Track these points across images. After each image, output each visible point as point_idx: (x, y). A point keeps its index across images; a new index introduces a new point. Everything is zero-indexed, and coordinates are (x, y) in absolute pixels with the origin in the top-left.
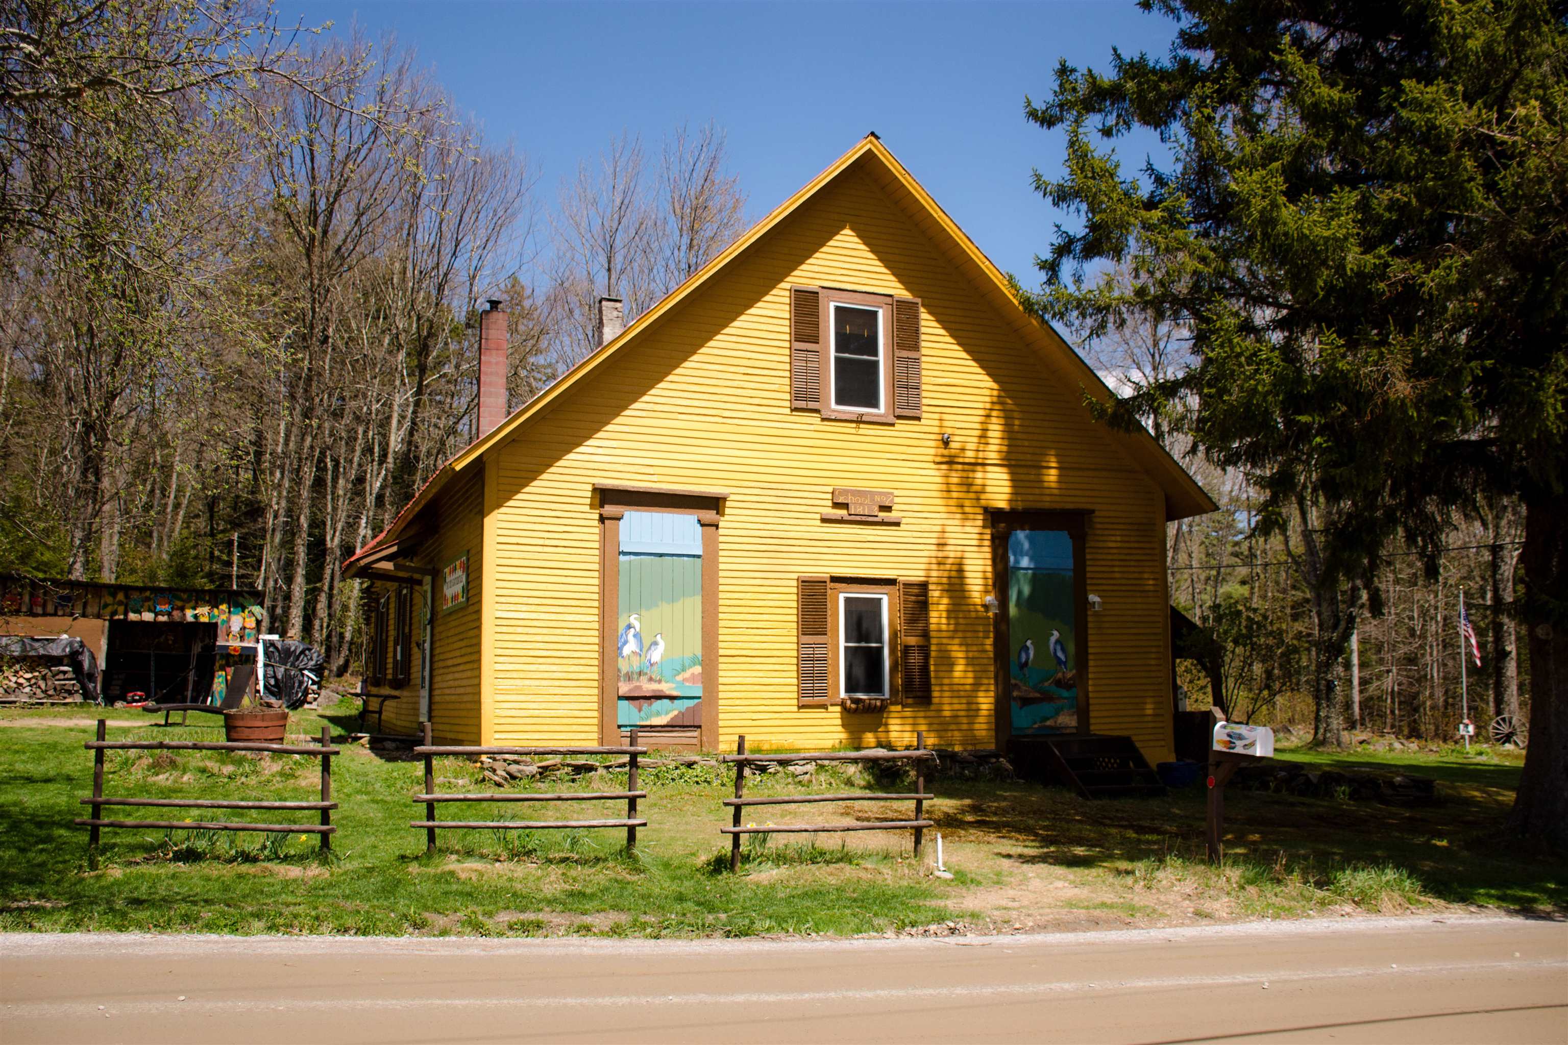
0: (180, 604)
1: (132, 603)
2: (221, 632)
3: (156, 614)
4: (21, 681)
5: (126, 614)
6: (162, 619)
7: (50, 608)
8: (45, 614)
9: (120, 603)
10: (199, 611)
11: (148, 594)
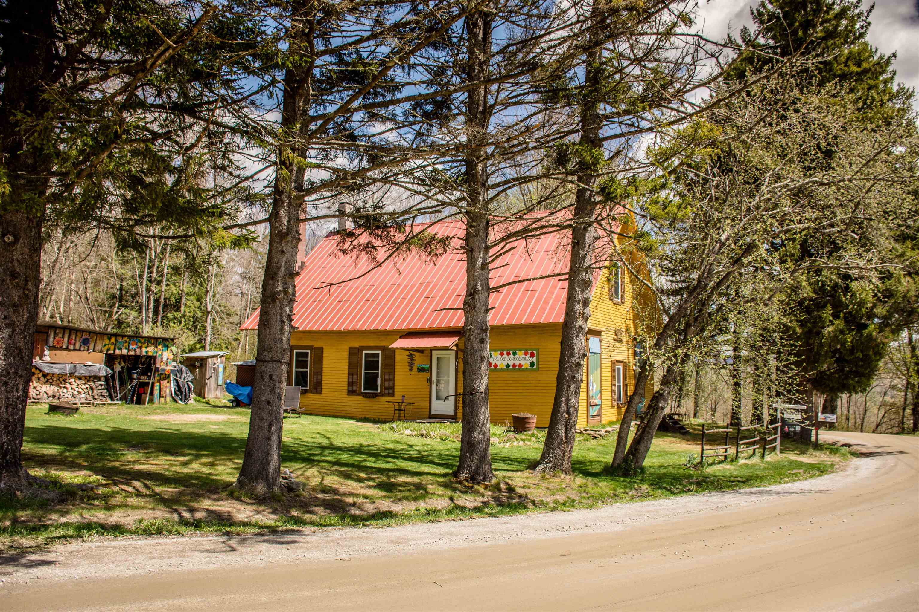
0: (140, 344)
1: (118, 345)
2: (158, 360)
3: (129, 350)
4: (80, 390)
5: (114, 350)
6: (132, 353)
7: (77, 347)
8: (75, 350)
9: (113, 344)
10: (149, 349)
11: (126, 339)
